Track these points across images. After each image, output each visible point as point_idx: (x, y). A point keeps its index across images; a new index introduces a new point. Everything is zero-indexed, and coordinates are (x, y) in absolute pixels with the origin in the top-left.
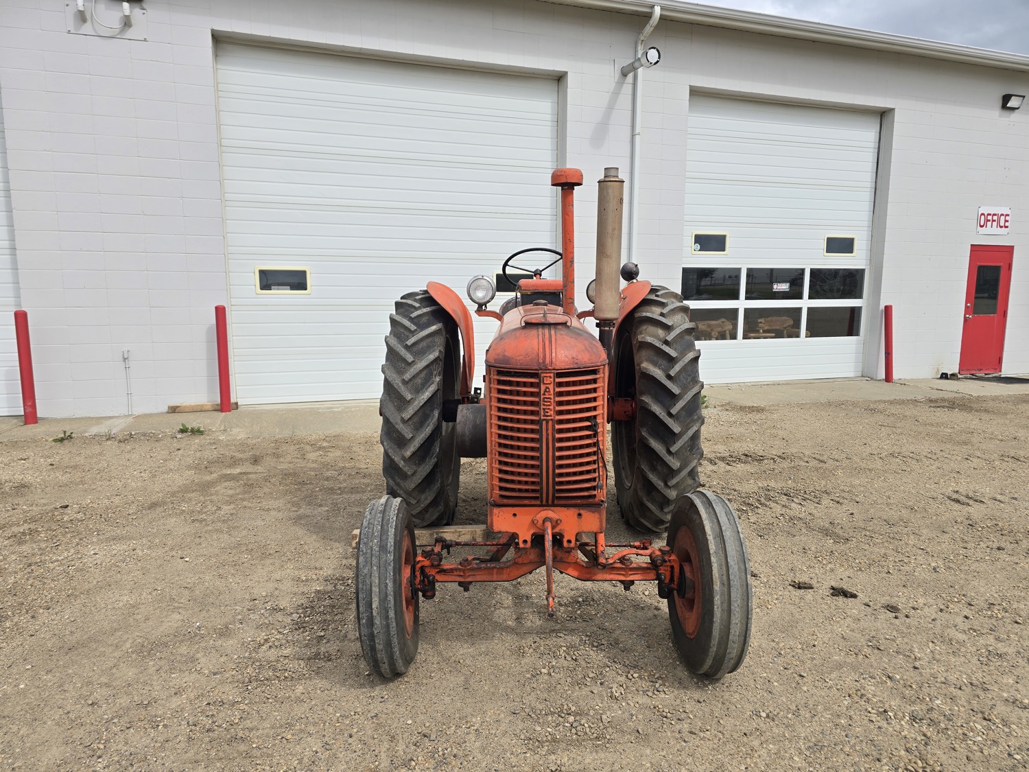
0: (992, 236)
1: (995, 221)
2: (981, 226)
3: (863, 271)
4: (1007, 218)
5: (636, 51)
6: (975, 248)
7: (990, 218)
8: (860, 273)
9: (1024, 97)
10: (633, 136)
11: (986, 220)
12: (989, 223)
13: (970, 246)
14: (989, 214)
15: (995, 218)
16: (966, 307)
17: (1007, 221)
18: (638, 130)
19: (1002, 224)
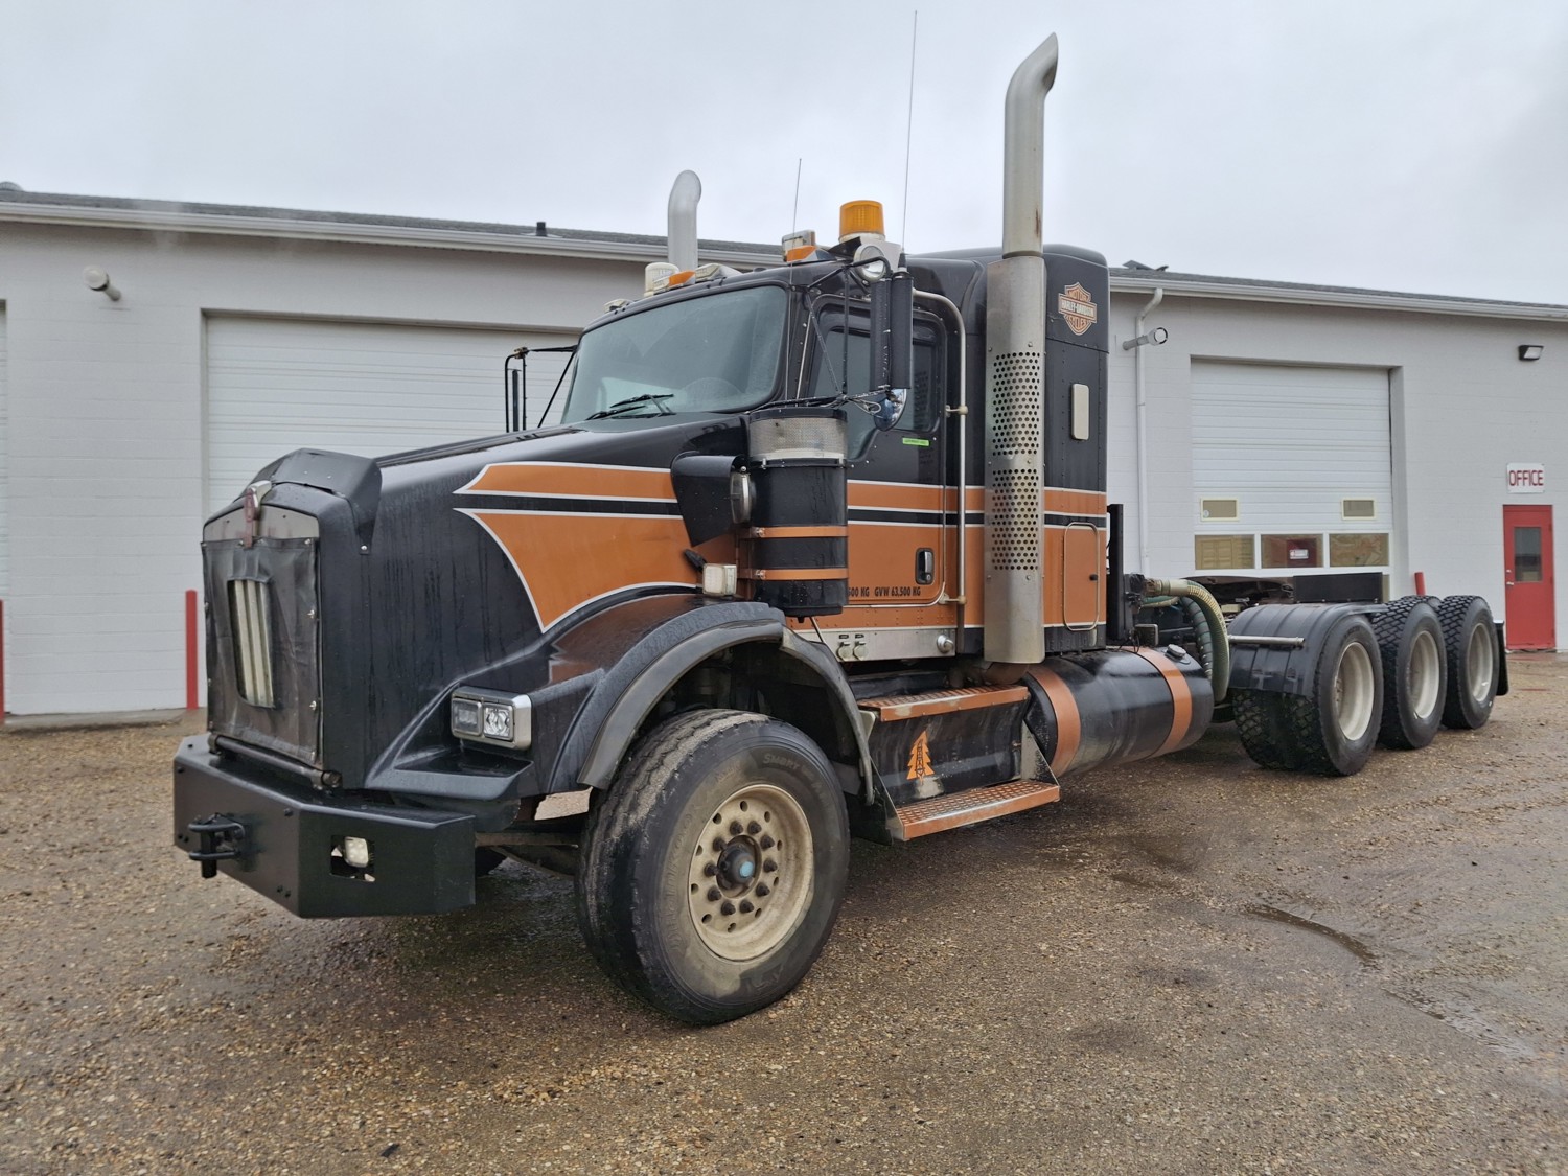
0: (1525, 495)
1: (1525, 478)
2: (1512, 485)
3: (1386, 535)
4: (1541, 475)
5: (1136, 327)
6: (1508, 509)
7: (1520, 475)
8: (1382, 539)
9: (1541, 347)
10: (1137, 407)
11: (1517, 477)
12: (1520, 481)
13: (1502, 508)
14: (1519, 472)
15: (1527, 475)
16: (1506, 574)
17: (1540, 478)
18: (1142, 400)
19: (1535, 481)
